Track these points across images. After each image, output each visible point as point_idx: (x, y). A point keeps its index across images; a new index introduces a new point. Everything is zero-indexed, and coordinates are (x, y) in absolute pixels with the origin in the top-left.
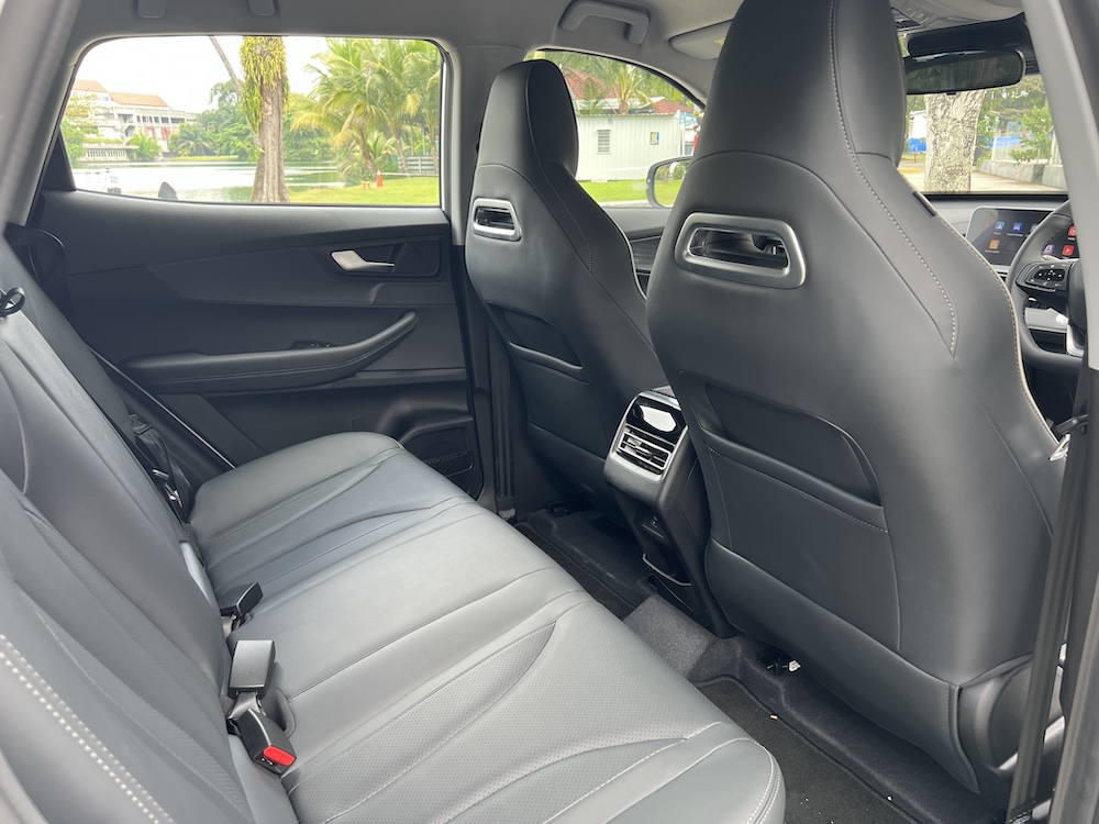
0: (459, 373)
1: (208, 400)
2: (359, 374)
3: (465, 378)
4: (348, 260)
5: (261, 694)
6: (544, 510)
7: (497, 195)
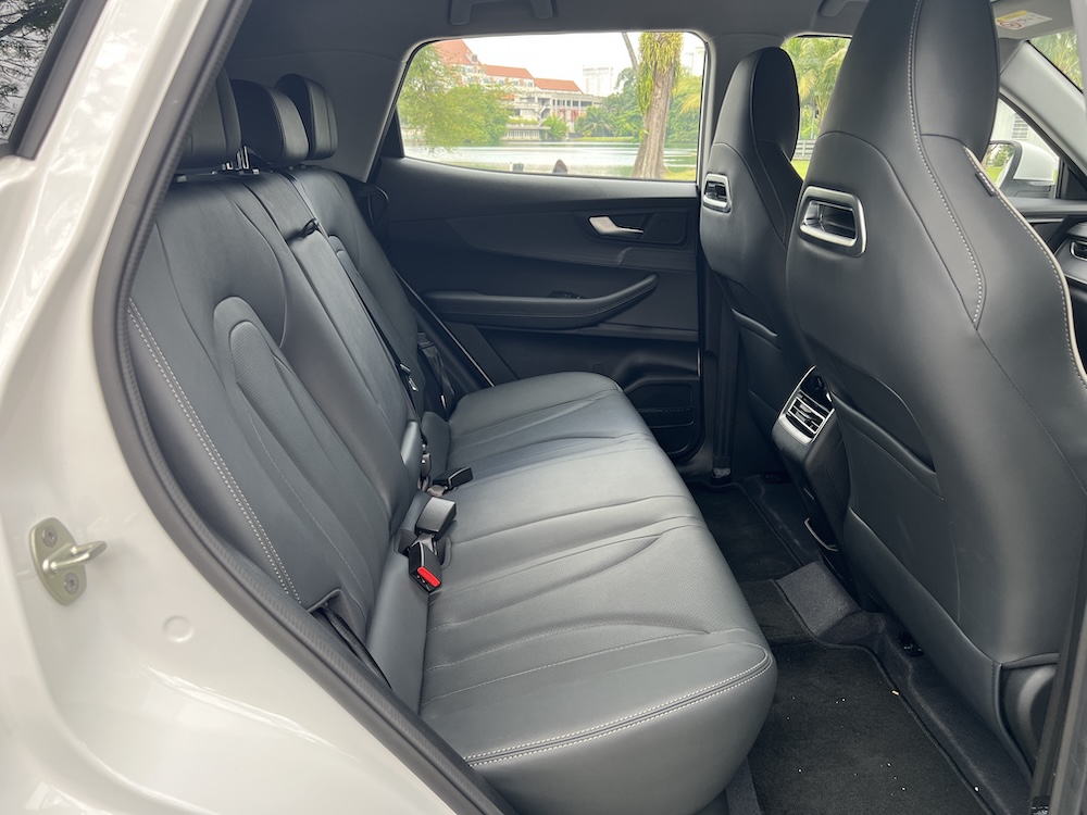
0: (692, 335)
1: (480, 330)
2: (601, 325)
3: (696, 340)
4: (604, 225)
5: (436, 537)
6: (759, 476)
7: (720, 170)
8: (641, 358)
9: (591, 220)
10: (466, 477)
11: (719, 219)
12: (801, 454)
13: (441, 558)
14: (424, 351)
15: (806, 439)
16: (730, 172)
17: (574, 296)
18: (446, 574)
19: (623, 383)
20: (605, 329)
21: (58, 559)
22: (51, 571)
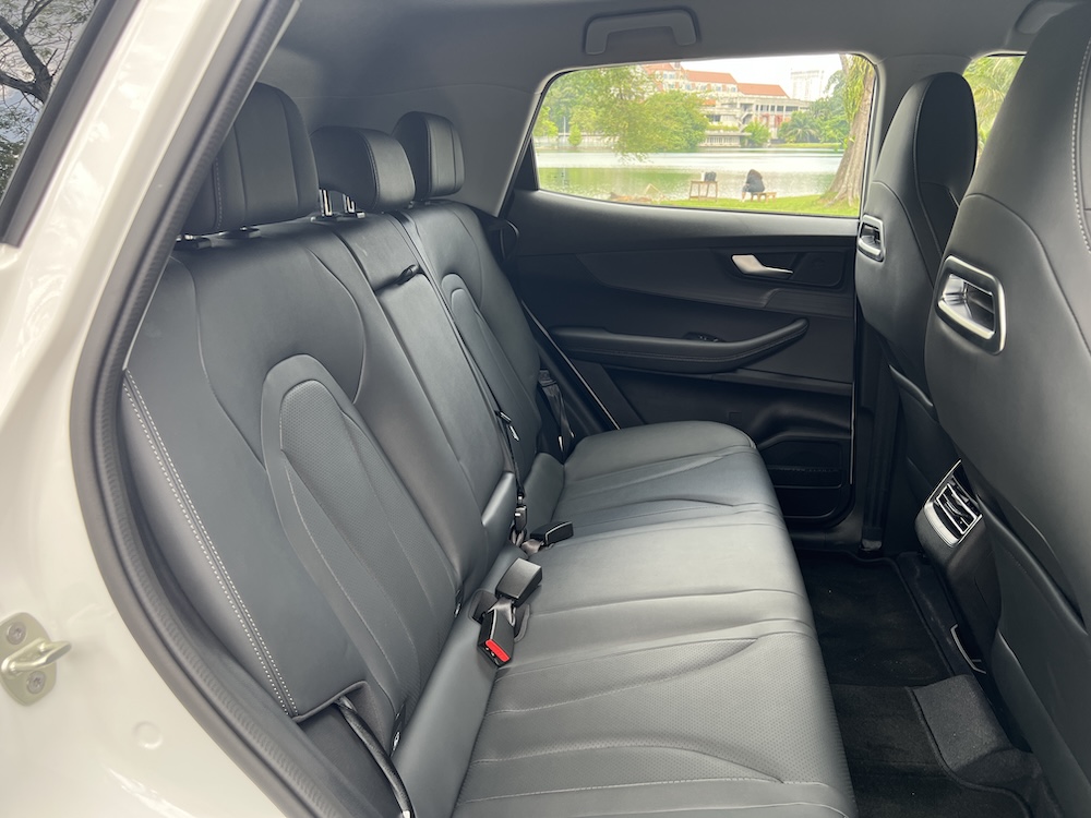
1: (608, 371)
4: (748, 263)
5: (516, 604)
7: (876, 213)
8: (786, 410)
9: (734, 257)
10: (566, 533)
11: (872, 268)
12: (943, 556)
13: (516, 630)
14: (545, 390)
15: (951, 539)
16: (886, 216)
17: (710, 339)
18: (519, 648)
19: (757, 439)
20: (744, 375)
21: (17, 660)
22: (9, 672)
